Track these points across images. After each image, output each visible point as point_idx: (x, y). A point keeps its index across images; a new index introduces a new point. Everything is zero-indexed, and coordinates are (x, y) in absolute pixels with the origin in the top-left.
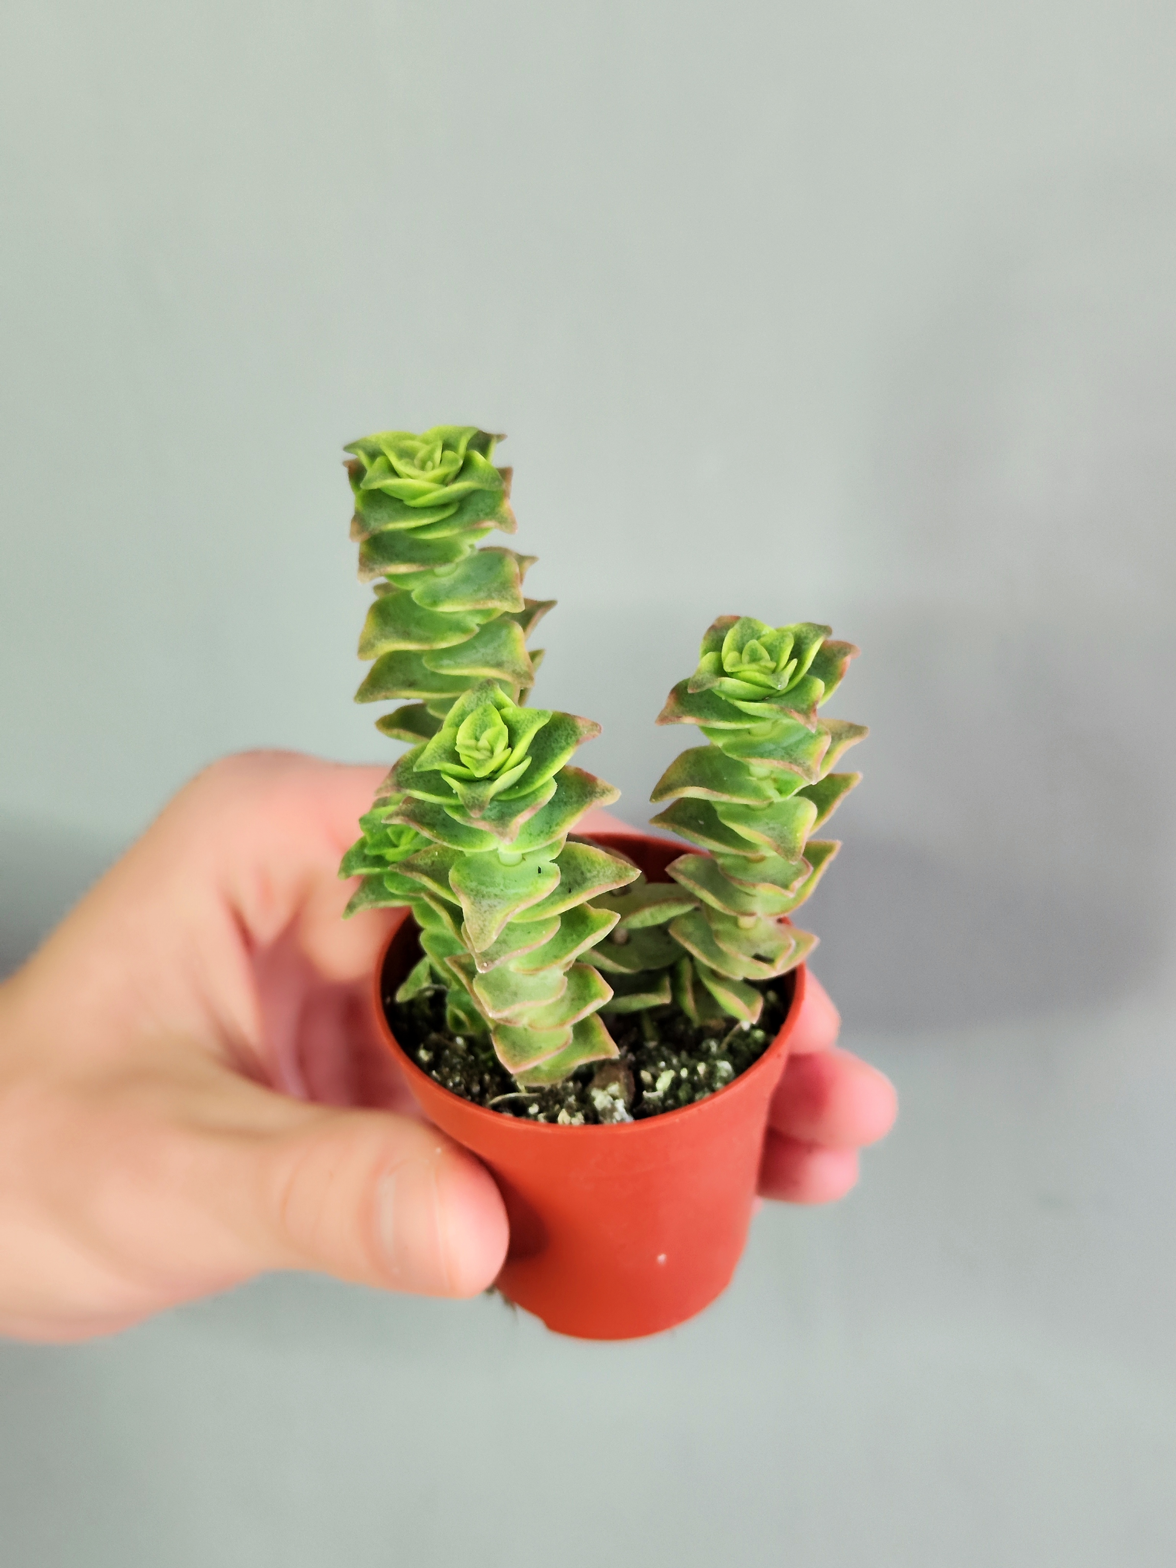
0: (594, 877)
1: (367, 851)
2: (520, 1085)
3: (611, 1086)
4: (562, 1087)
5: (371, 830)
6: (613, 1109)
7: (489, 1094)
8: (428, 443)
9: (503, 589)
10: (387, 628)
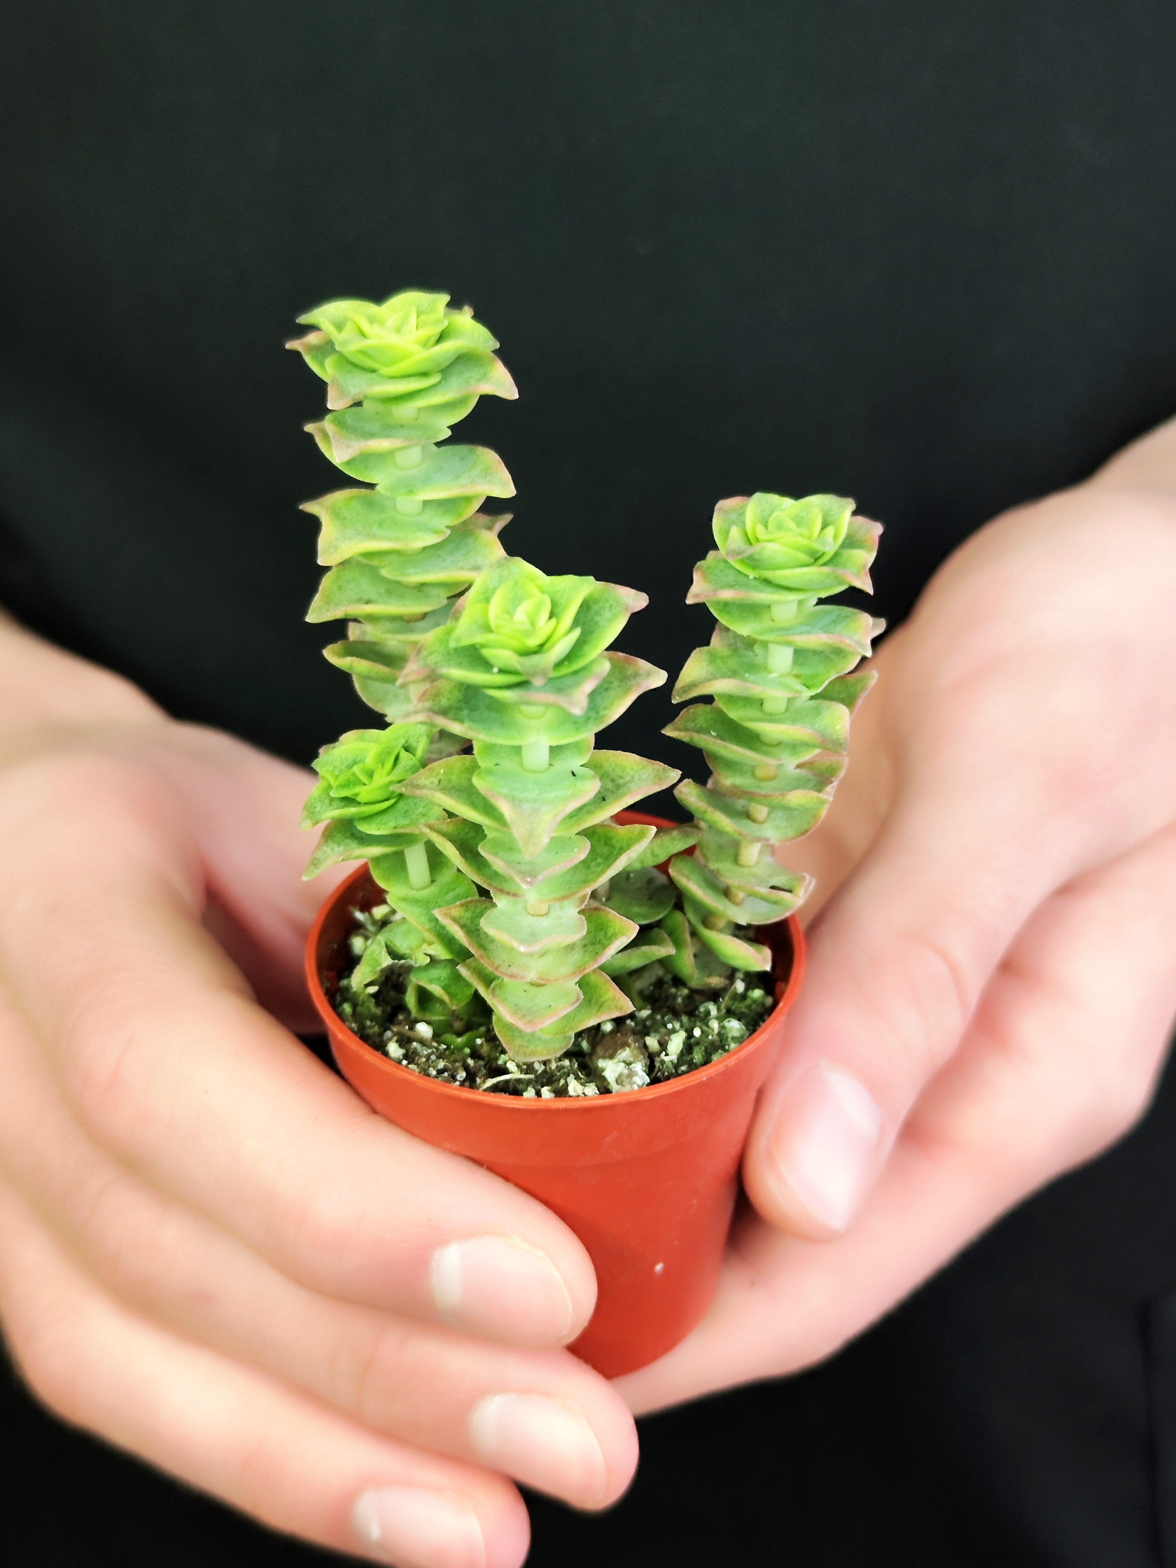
0: (628, 782)
1: (333, 794)
2: (511, 1066)
3: (620, 1053)
4: (557, 1066)
5: (332, 772)
6: (631, 1075)
7: (480, 1078)
8: (396, 310)
9: (486, 475)
10: (347, 530)
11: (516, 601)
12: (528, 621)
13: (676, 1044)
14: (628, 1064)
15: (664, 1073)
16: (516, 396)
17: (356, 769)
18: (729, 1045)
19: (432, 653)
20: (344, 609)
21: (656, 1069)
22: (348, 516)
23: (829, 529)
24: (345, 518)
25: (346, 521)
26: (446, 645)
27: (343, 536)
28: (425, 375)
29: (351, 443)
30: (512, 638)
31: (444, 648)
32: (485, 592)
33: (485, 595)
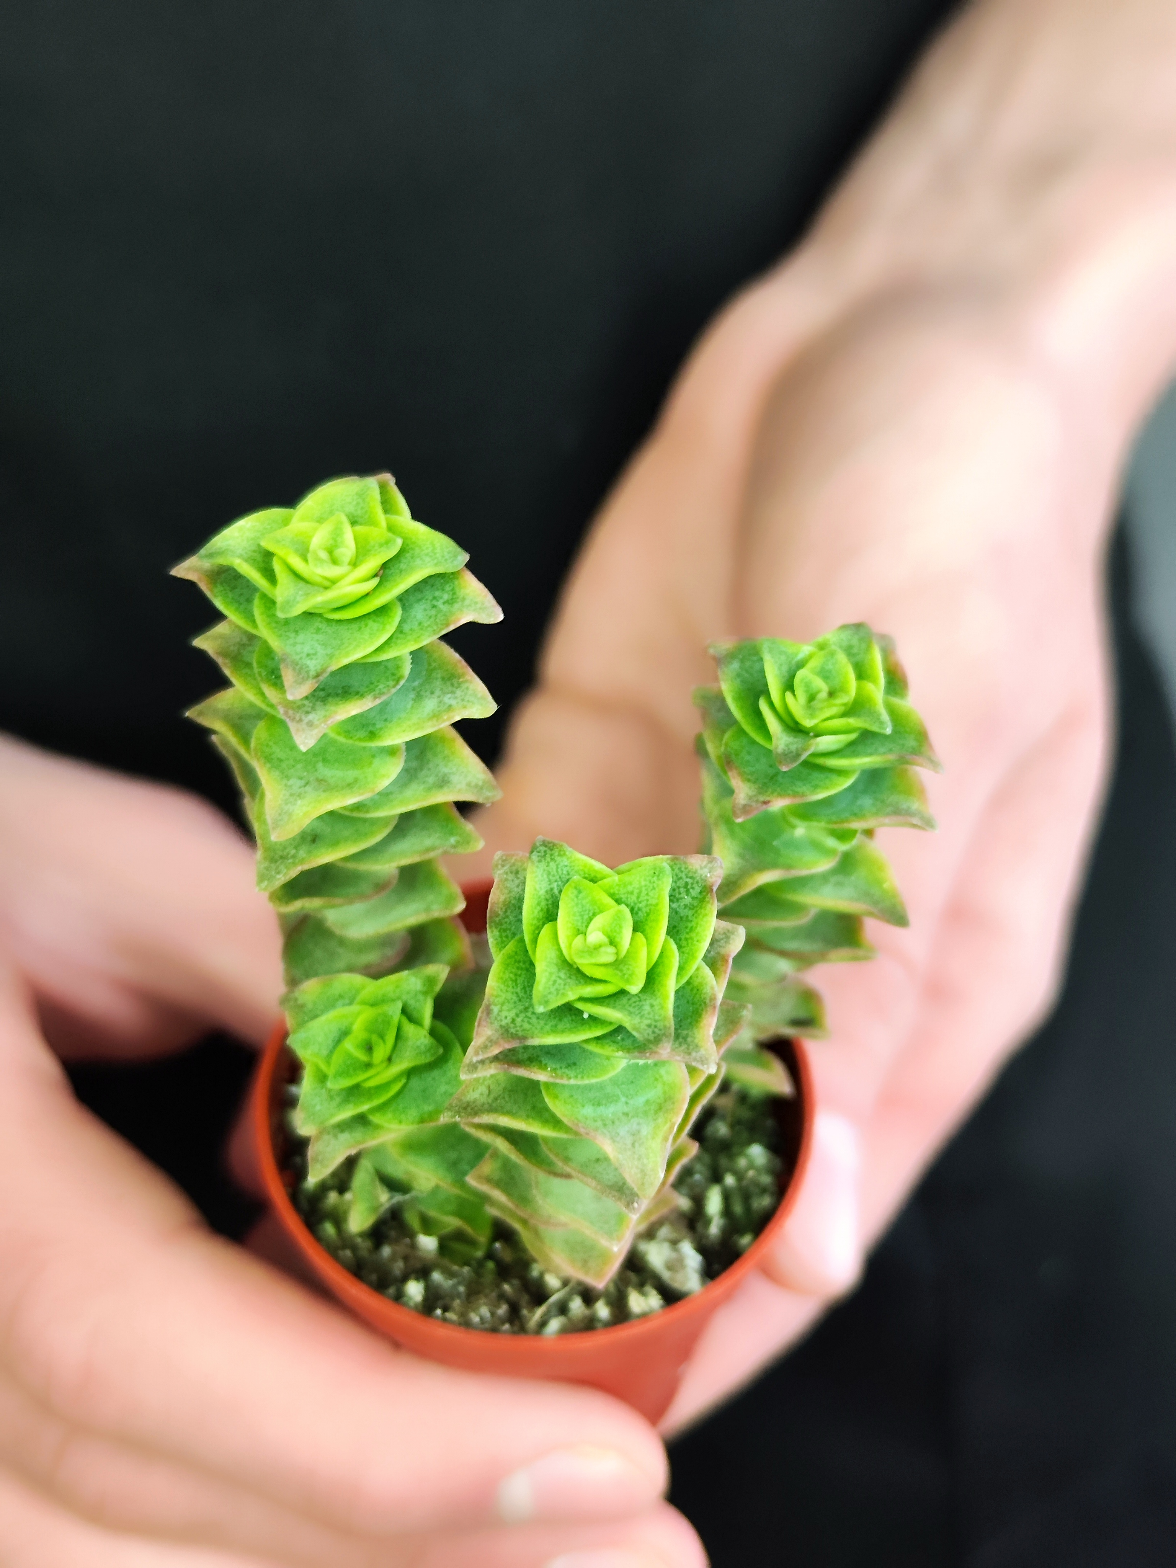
1: (331, 1085)
2: (550, 1280)
3: (660, 1229)
5: (319, 1051)
6: (682, 1259)
7: (525, 1309)
8: (320, 520)
9: (455, 689)
10: (291, 782)
12: (606, 940)
13: (713, 1201)
14: (674, 1245)
15: (713, 1244)
17: (347, 1044)
18: (760, 1178)
20: (299, 867)
21: (703, 1239)
22: (282, 755)
23: (869, 687)
24: (281, 760)
25: (284, 765)
26: (513, 987)
27: (292, 795)
28: (383, 611)
29: (311, 717)
30: (605, 982)
31: (513, 993)
32: (538, 904)
33: (542, 910)
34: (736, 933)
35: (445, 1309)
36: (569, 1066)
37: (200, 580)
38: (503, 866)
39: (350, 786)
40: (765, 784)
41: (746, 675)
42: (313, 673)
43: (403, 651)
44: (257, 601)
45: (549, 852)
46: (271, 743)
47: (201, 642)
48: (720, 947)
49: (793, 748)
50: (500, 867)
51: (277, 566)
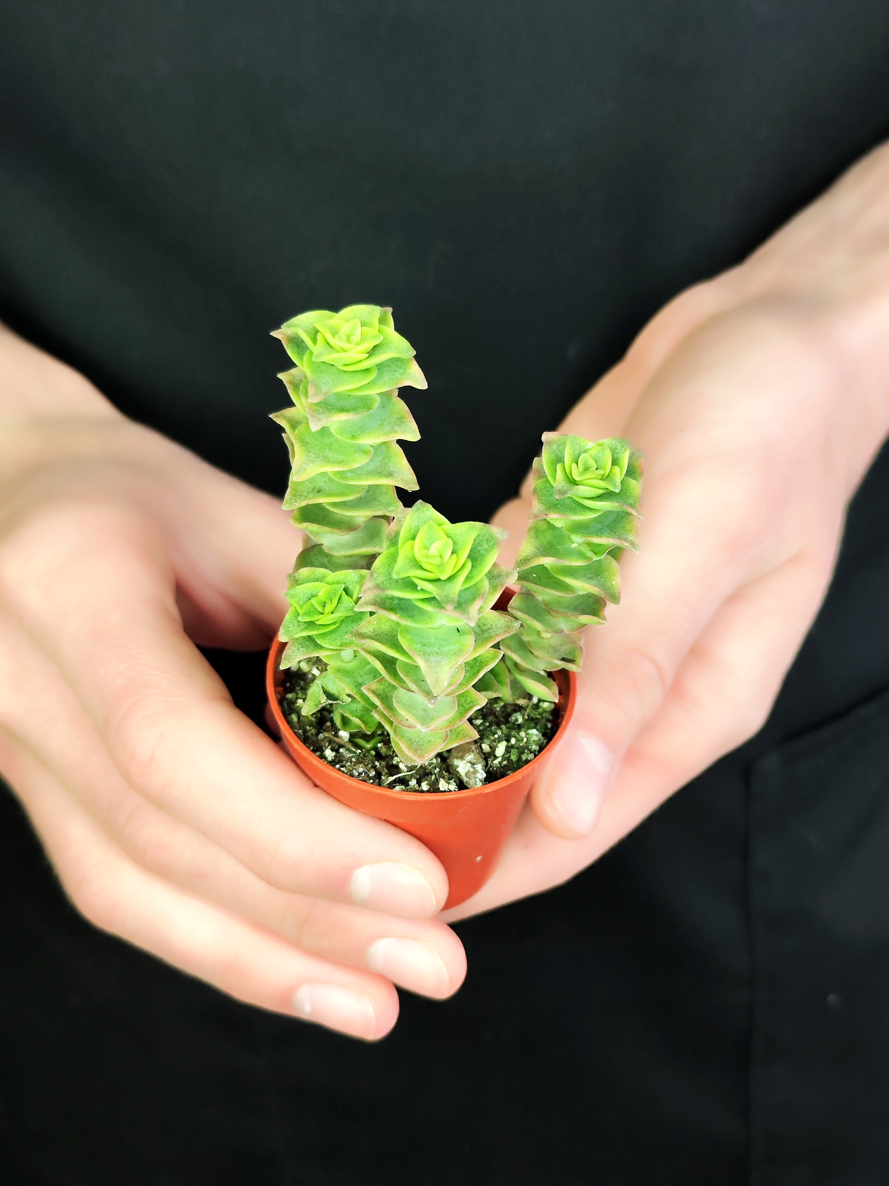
1: (300, 619)
2: (402, 766)
3: (468, 756)
4: (429, 763)
5: (298, 602)
6: (475, 772)
7: (384, 776)
8: (347, 321)
9: (401, 424)
10: (310, 454)
11: (431, 540)
12: (438, 555)
13: (501, 749)
14: (473, 764)
15: (493, 769)
16: (426, 387)
17: (313, 601)
18: (531, 746)
19: (380, 574)
20: (307, 501)
21: (489, 765)
22: (309, 441)
23: (616, 469)
24: (308, 443)
25: (309, 446)
26: (387, 568)
27: (308, 460)
28: (367, 370)
29: (321, 416)
30: (431, 572)
31: (386, 570)
32: (410, 531)
33: (411, 534)
34: (512, 574)
35: (342, 766)
36: (409, 616)
37: (283, 338)
38: (401, 514)
39: (339, 463)
40: (550, 507)
41: (558, 452)
42: (324, 392)
43: (374, 392)
44: (307, 354)
45: (422, 508)
46: (305, 434)
47: (281, 376)
48: (502, 579)
49: (565, 488)
50: (399, 514)
51: (319, 336)
